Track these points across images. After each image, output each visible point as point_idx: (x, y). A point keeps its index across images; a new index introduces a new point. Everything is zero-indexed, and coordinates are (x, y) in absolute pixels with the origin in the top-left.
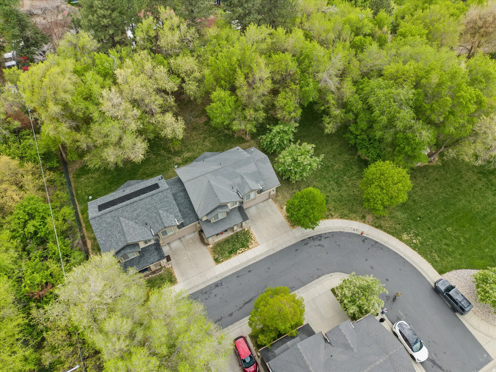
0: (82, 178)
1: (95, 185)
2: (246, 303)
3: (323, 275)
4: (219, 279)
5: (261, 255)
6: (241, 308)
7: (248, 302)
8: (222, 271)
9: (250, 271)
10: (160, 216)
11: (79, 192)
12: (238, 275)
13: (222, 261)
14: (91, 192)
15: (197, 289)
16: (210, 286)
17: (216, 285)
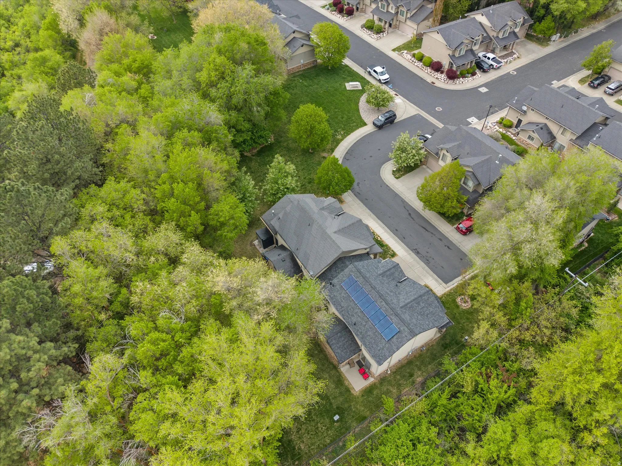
0: (300, 449)
1: (314, 420)
2: (426, 230)
3: (385, 184)
4: (411, 252)
5: (377, 223)
6: (432, 233)
7: (425, 229)
8: (402, 250)
9: (397, 230)
10: (387, 271)
11: (328, 441)
12: (403, 238)
13: (392, 251)
14: (327, 420)
15: (427, 268)
16: (420, 258)
17: (417, 253)
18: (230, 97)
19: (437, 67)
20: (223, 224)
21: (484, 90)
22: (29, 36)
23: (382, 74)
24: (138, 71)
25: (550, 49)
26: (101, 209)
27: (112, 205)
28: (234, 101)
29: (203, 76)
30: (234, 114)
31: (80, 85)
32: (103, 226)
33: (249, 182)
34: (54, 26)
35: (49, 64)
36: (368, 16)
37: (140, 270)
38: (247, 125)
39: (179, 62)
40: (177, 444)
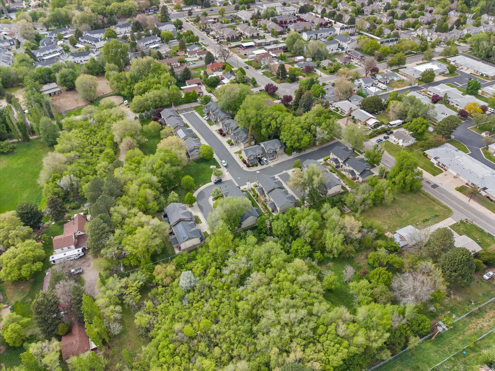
3: (209, 202)
8: (204, 222)
13: (201, 222)
18: (162, 173)
19: (244, 162)
20: (150, 209)
21: (258, 172)
22: (102, 139)
23: (224, 163)
24: (136, 163)
25: (290, 158)
26: (121, 202)
27: (124, 202)
28: (163, 174)
29: (155, 166)
30: (162, 178)
31: (119, 166)
32: (121, 206)
33: (162, 198)
34: (112, 139)
35: (110, 155)
36: (229, 138)
37: (127, 217)
38: (167, 181)
39: (149, 162)
40: (129, 245)
